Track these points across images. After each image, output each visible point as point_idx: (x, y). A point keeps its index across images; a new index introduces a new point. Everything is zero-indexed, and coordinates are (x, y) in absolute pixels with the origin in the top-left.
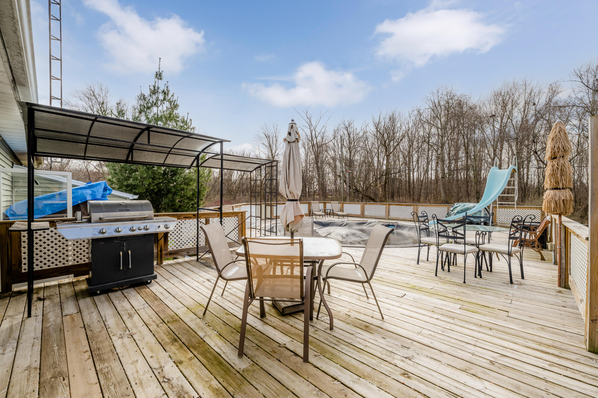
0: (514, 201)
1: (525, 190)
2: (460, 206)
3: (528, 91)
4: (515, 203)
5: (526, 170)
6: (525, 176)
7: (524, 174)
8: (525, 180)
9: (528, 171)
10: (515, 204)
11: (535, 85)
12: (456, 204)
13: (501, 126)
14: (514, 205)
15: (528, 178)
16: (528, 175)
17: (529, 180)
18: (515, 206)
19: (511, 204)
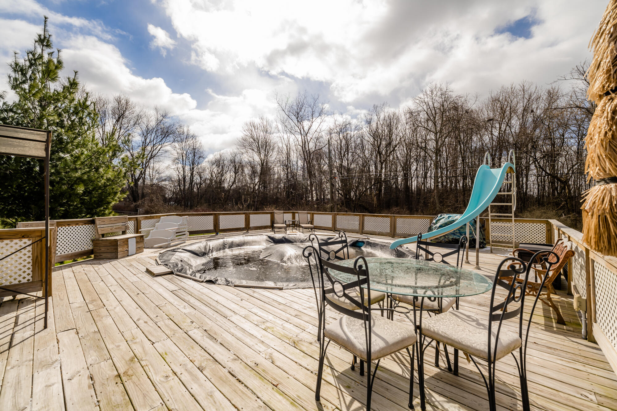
0: (511, 213)
1: (524, 199)
2: (444, 218)
3: (527, 96)
4: (513, 215)
5: (525, 179)
6: (524, 185)
7: (523, 184)
8: (525, 190)
9: (527, 180)
10: (513, 217)
11: (534, 91)
12: (439, 215)
13: (499, 133)
14: (511, 217)
15: (527, 188)
16: (527, 185)
17: (528, 190)
18: (513, 218)
19: (508, 217)
